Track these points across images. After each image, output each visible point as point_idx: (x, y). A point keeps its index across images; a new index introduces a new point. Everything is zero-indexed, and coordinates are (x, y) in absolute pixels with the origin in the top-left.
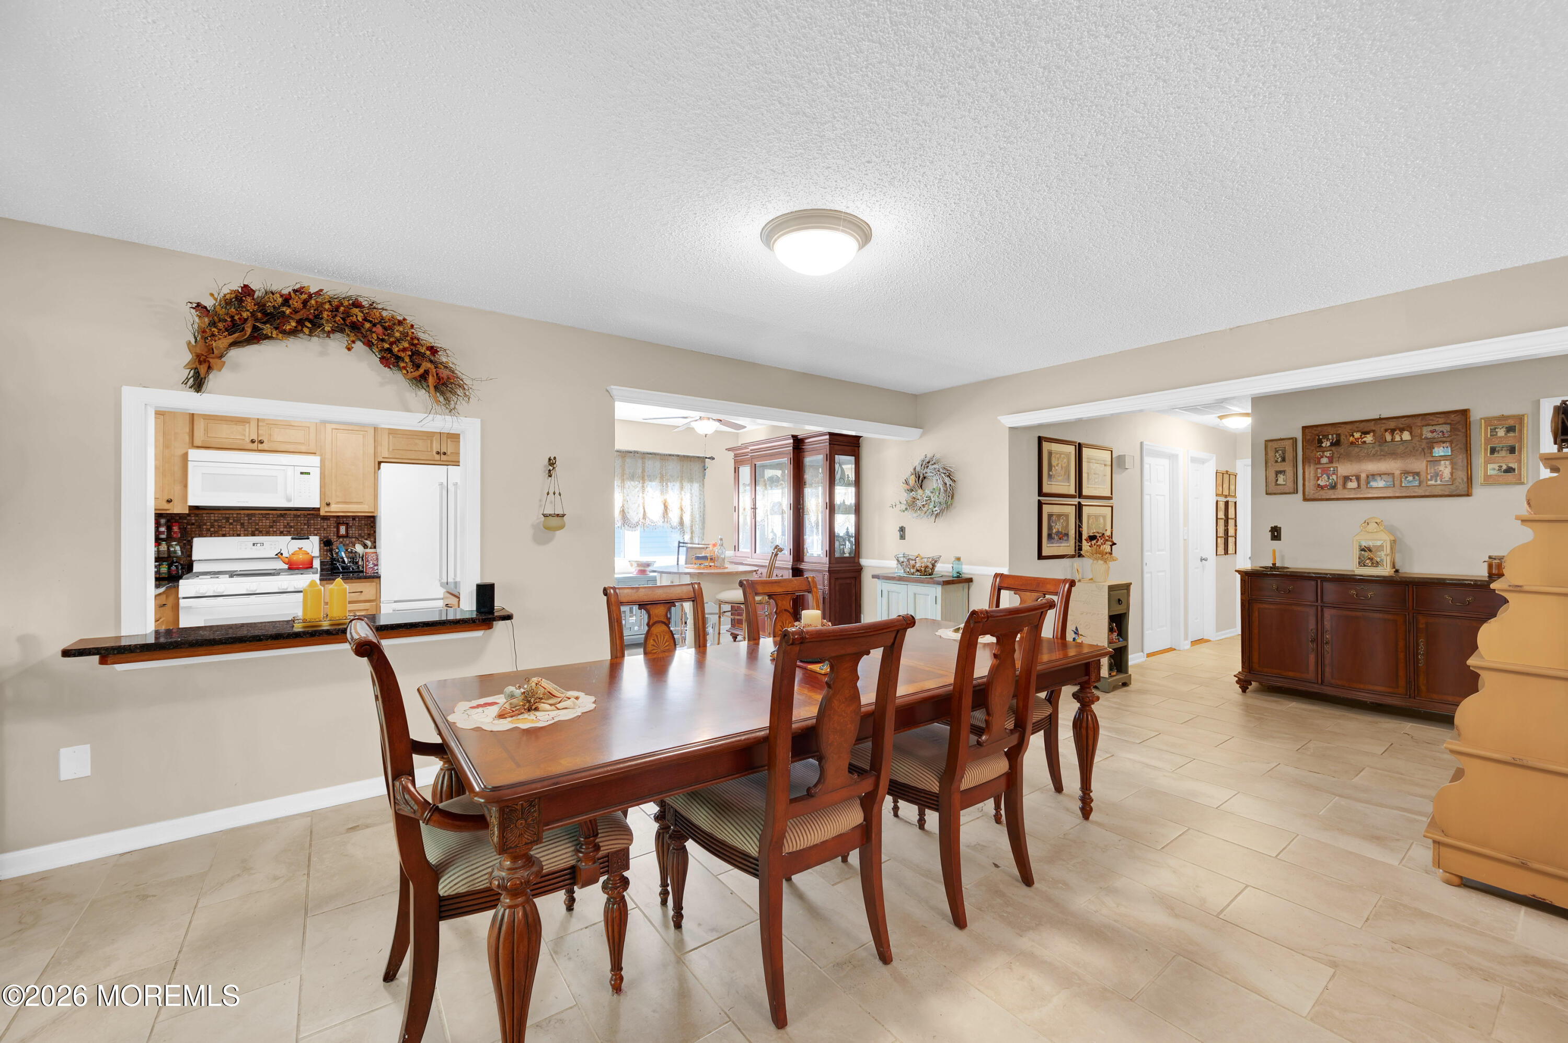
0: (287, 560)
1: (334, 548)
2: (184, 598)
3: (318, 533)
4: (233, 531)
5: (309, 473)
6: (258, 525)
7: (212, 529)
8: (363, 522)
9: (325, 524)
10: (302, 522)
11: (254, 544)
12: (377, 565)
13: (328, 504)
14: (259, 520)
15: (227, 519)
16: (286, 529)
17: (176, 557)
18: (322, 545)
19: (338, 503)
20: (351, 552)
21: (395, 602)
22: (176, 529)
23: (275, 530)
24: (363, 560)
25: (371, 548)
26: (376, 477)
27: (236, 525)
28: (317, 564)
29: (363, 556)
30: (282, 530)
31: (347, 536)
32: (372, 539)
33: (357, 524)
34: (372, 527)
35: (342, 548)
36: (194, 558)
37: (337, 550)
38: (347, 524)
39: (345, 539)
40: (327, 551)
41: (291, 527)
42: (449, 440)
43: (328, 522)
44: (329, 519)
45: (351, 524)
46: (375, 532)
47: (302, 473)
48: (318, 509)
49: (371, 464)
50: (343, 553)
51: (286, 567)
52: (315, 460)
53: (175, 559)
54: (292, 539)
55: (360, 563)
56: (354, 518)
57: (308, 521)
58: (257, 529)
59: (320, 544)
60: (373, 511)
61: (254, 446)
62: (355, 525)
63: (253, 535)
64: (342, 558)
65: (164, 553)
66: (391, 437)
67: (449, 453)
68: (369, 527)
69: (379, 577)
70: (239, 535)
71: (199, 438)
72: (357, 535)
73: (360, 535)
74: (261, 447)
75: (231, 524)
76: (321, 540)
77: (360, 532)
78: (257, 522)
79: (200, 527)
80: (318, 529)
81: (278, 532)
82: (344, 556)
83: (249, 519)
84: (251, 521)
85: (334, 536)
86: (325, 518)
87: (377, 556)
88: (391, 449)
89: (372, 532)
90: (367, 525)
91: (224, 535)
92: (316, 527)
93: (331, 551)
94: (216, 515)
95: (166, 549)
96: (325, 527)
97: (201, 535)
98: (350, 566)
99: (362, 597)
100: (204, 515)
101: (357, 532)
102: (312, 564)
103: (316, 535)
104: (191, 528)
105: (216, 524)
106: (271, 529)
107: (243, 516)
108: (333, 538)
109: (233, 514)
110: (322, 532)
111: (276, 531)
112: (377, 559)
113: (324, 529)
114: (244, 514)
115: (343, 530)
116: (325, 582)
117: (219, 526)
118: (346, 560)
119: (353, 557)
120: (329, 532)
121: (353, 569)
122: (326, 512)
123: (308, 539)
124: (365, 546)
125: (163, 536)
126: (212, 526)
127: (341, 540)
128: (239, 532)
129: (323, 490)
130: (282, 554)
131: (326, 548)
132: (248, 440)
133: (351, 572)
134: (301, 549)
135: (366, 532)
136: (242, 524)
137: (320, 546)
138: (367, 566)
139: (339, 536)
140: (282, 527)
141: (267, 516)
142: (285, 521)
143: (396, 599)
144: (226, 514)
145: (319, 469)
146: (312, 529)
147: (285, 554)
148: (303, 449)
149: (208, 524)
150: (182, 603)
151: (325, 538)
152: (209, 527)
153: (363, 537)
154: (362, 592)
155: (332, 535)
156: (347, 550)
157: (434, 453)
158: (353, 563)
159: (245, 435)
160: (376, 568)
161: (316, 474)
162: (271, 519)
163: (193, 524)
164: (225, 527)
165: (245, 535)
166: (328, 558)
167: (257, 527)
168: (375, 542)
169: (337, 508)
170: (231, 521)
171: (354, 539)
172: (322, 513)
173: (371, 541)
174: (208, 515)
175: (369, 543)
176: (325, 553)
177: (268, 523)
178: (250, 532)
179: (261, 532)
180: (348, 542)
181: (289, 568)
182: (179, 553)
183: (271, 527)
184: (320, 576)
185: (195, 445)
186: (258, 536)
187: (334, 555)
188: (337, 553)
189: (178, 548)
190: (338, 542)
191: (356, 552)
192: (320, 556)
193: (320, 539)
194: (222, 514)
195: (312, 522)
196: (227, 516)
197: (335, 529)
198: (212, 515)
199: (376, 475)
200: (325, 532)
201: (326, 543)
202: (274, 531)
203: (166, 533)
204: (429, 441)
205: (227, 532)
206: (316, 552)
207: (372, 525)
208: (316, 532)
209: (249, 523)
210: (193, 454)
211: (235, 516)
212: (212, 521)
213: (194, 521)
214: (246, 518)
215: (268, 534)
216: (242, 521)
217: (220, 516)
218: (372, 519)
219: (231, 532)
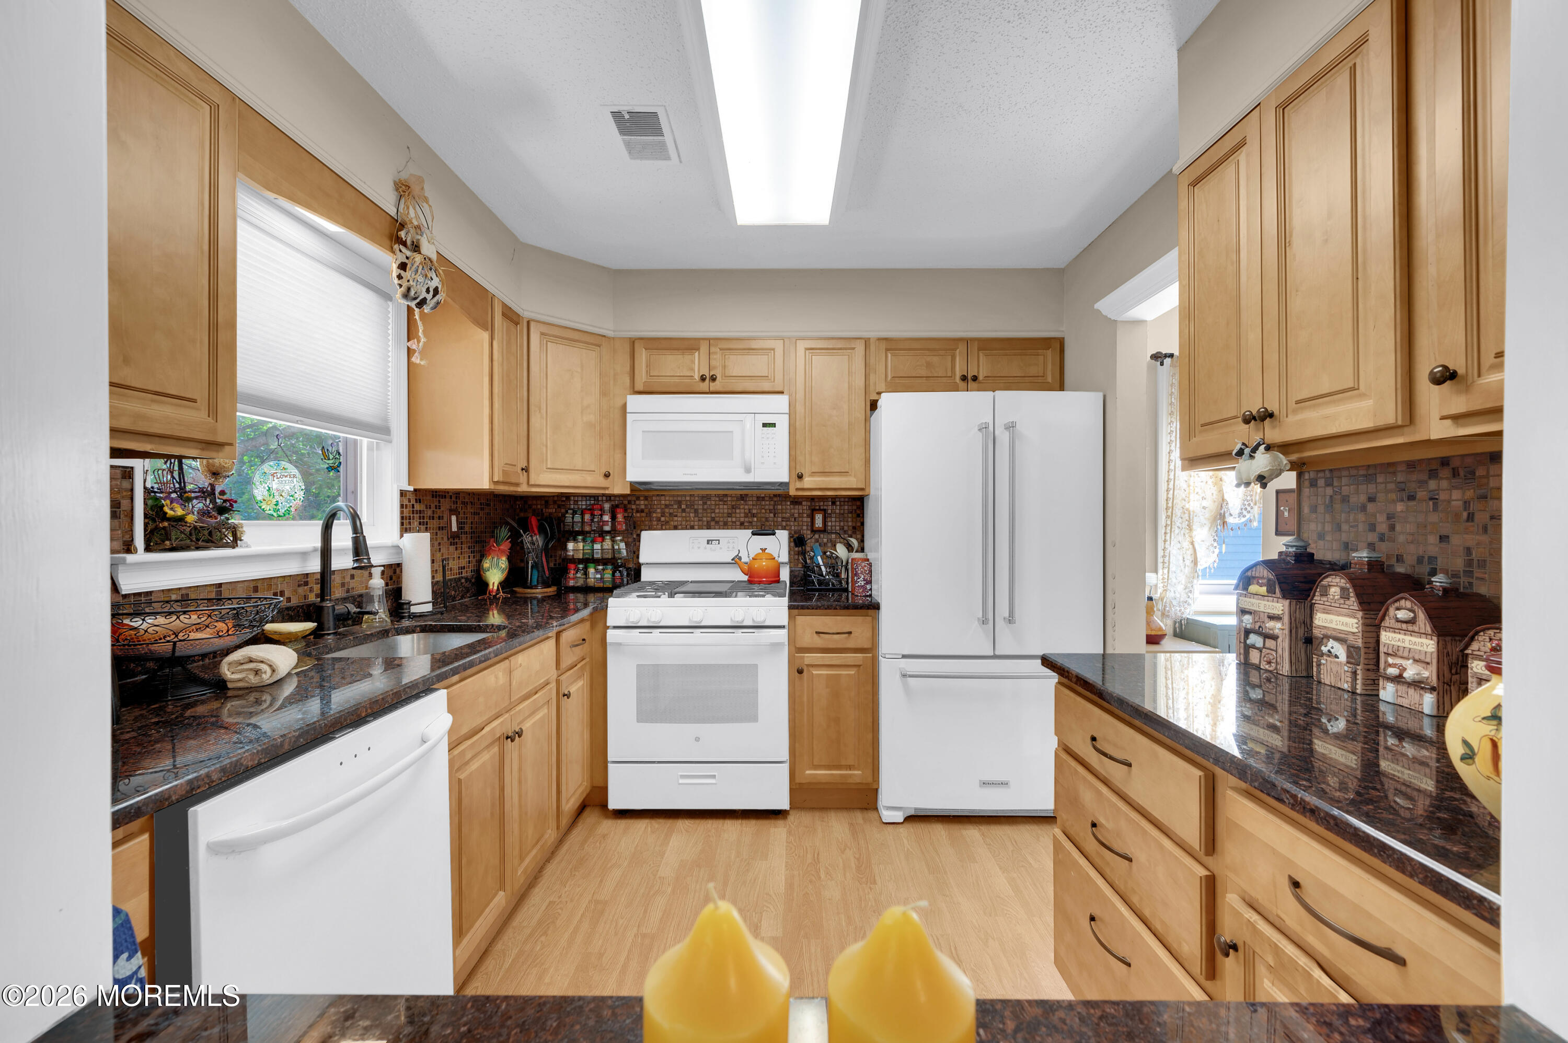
0: (746, 567)
1: (808, 549)
2: (615, 627)
3: (787, 525)
4: (687, 521)
5: (773, 425)
6: (714, 512)
7: (663, 519)
8: (846, 507)
9: (796, 511)
10: (767, 507)
11: (708, 542)
12: (870, 582)
13: (800, 477)
14: (716, 505)
15: (680, 503)
16: (747, 519)
17: (620, 559)
18: (792, 544)
19: (814, 474)
20: (830, 557)
21: (904, 657)
22: (620, 517)
23: (734, 519)
24: (847, 570)
25: (857, 551)
26: (868, 428)
27: (689, 513)
28: (785, 575)
29: (847, 563)
30: (742, 520)
31: (824, 530)
32: (859, 536)
33: (838, 511)
34: (858, 516)
35: (819, 550)
36: (641, 560)
37: (812, 554)
38: (825, 510)
39: (822, 536)
40: (798, 555)
41: (754, 515)
42: (981, 354)
43: (800, 507)
44: (800, 503)
45: (829, 511)
46: (863, 524)
47: (765, 425)
48: (786, 484)
49: (860, 405)
50: (819, 558)
51: (746, 578)
52: (781, 403)
53: (619, 561)
54: (754, 534)
55: (843, 576)
56: (834, 500)
57: (774, 506)
58: (713, 519)
59: (790, 542)
60: (863, 486)
61: (704, 386)
62: (835, 513)
63: (709, 528)
64: (819, 566)
65: (608, 553)
66: (889, 355)
67: (981, 378)
68: (854, 515)
69: (876, 607)
70: (692, 528)
71: (641, 379)
72: (838, 528)
73: (842, 528)
74: (714, 386)
75: (684, 511)
76: (791, 537)
77: (842, 524)
78: (713, 507)
79: (649, 514)
80: (788, 520)
81: (738, 523)
82: (821, 563)
83: (705, 503)
84: (705, 507)
85: (807, 529)
86: (796, 501)
87: (870, 565)
88: (889, 378)
89: (859, 524)
90: (851, 513)
91: (676, 528)
92: (784, 515)
93: (804, 553)
94: (667, 498)
95: (610, 547)
96: (796, 515)
97: (651, 528)
98: (830, 580)
99: (851, 644)
100: (654, 498)
101: (838, 524)
102: (779, 576)
103: (784, 528)
104: (641, 517)
105: (667, 510)
106: (729, 519)
107: (697, 498)
108: (807, 533)
109: (685, 496)
110: (792, 523)
111: (735, 522)
112: (871, 571)
113: (795, 519)
114: (698, 496)
115: (819, 521)
116: (796, 611)
117: (670, 514)
118: (823, 568)
119: (833, 563)
120: (801, 523)
121: (833, 584)
122: (797, 489)
123: (774, 534)
124: (850, 548)
125: (607, 528)
126: (663, 514)
127: (817, 536)
128: (692, 523)
129: (793, 453)
130: (740, 558)
131: (797, 549)
132: (697, 377)
133: (829, 590)
134: (764, 550)
135: (850, 524)
136: (696, 511)
137: (789, 546)
138: (854, 582)
139: (814, 531)
140: (742, 515)
141: (725, 499)
142: (746, 507)
143: (906, 653)
144: (678, 496)
145: (787, 416)
146: (780, 519)
147: (745, 559)
148: (766, 386)
149: (659, 511)
150: (611, 635)
151: (795, 533)
152: (659, 515)
153: (845, 532)
154: (850, 633)
155: (805, 528)
156: (825, 553)
157: (958, 379)
158: (833, 576)
159: (693, 370)
160: (868, 587)
161: (783, 423)
162: (729, 503)
163: (642, 511)
164: (676, 516)
165: (700, 528)
166: (800, 565)
167: (713, 515)
168: (863, 541)
169: (812, 483)
170: (683, 506)
171: (833, 536)
172: (792, 492)
173: (857, 539)
174: (658, 498)
175: (854, 542)
176: (796, 557)
177: (724, 509)
178: (705, 523)
179: (717, 522)
180: (825, 540)
181: (750, 582)
182: (624, 553)
183: (729, 515)
184: (790, 599)
185: (636, 389)
186: (715, 529)
187: (808, 561)
188: (812, 558)
189: (623, 545)
190: (813, 540)
191: (837, 557)
192: (790, 561)
193: (790, 534)
194: (673, 496)
195: (780, 507)
196: (679, 499)
197: (809, 520)
198: (663, 498)
199: (868, 425)
200: (796, 524)
201: (798, 542)
202: (733, 522)
203: (610, 523)
204: (949, 358)
205: (679, 523)
206: (784, 557)
207: (858, 512)
208: (784, 524)
209: (703, 509)
210: (635, 402)
211: (688, 498)
212: (663, 507)
213: (643, 507)
214: (701, 502)
215: (725, 526)
216: (696, 507)
217: (671, 499)
218: (858, 503)
219: (684, 523)
